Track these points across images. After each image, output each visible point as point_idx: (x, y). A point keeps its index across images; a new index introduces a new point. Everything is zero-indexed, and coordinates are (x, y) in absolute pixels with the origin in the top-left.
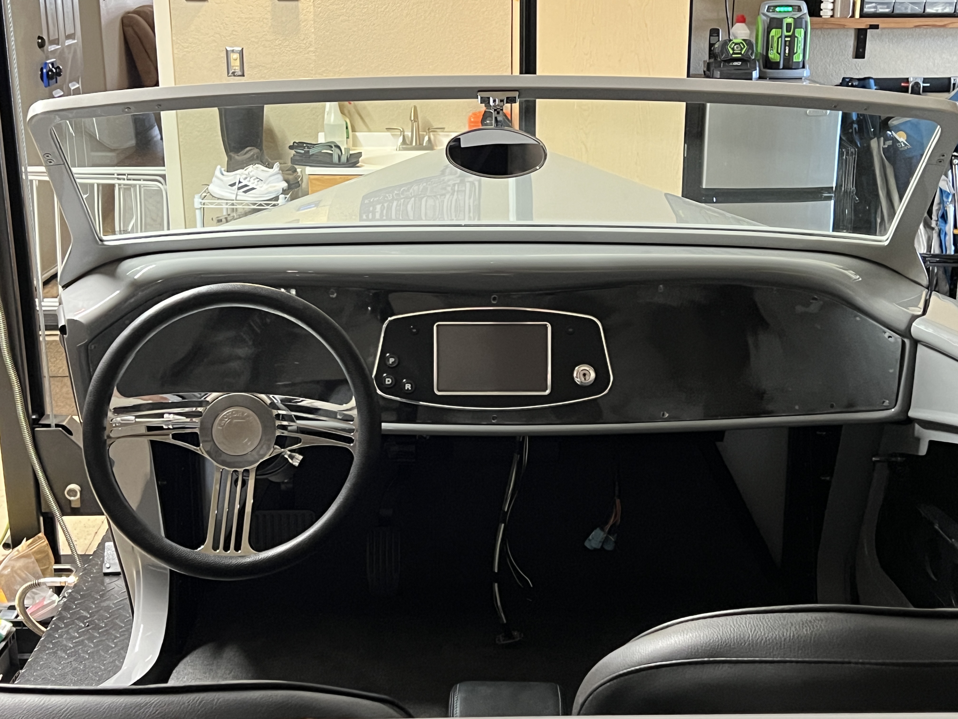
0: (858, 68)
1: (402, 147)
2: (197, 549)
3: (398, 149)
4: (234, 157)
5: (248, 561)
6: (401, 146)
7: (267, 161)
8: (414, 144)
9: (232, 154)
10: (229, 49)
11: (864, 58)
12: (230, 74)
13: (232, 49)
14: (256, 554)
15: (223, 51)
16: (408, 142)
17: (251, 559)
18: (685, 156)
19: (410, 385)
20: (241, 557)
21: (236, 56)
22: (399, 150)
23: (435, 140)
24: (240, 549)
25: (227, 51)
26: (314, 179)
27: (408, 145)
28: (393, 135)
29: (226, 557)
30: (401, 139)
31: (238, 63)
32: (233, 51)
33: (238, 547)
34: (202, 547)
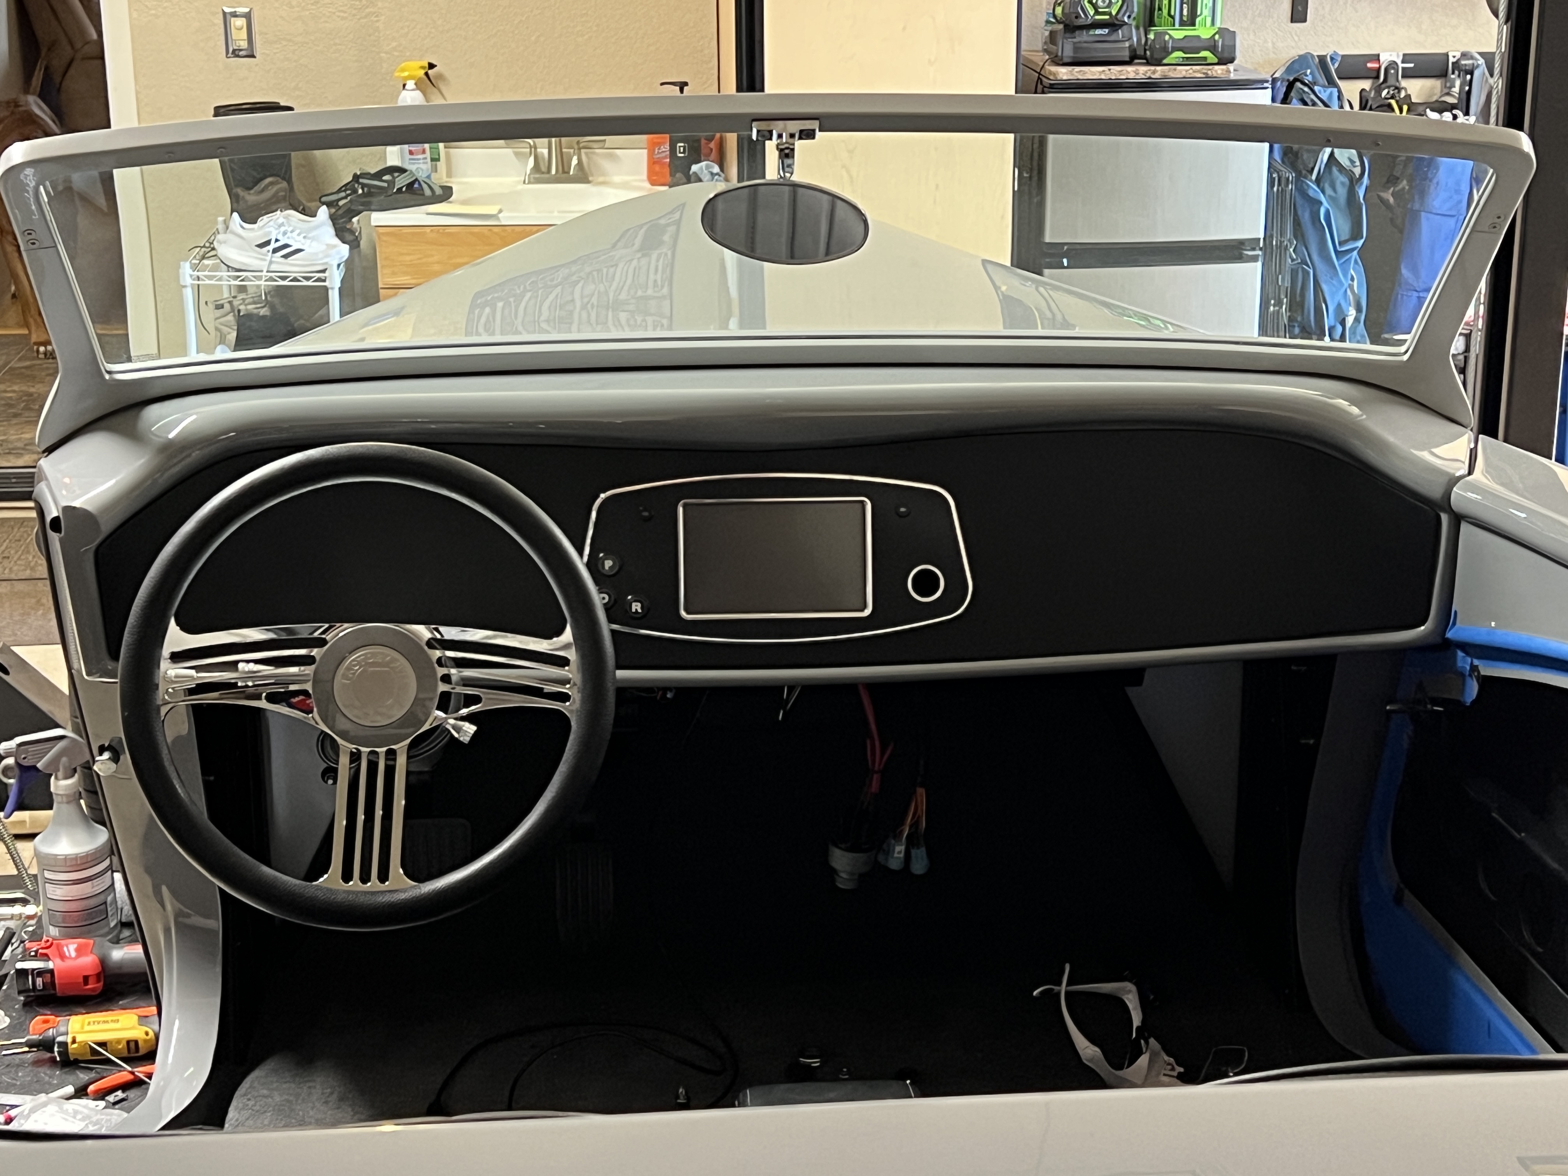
0: (1296, 38)
1: (534, 178)
2: (317, 880)
3: (527, 182)
4: (243, 197)
5: (403, 897)
6: (532, 176)
7: (300, 203)
8: (553, 172)
9: (240, 191)
10: (227, 10)
11: (1305, 21)
12: (230, 55)
13: (232, 10)
14: (415, 886)
15: (218, 13)
16: (544, 168)
17: (406, 894)
18: (1016, 189)
19: (639, 605)
20: (390, 891)
21: (241, 22)
22: (529, 183)
23: (589, 164)
24: (387, 880)
25: (224, 13)
26: (387, 234)
27: (543, 173)
28: (517, 154)
29: (366, 893)
30: (531, 162)
31: (244, 34)
32: (234, 15)
33: (383, 876)
34: (326, 876)
